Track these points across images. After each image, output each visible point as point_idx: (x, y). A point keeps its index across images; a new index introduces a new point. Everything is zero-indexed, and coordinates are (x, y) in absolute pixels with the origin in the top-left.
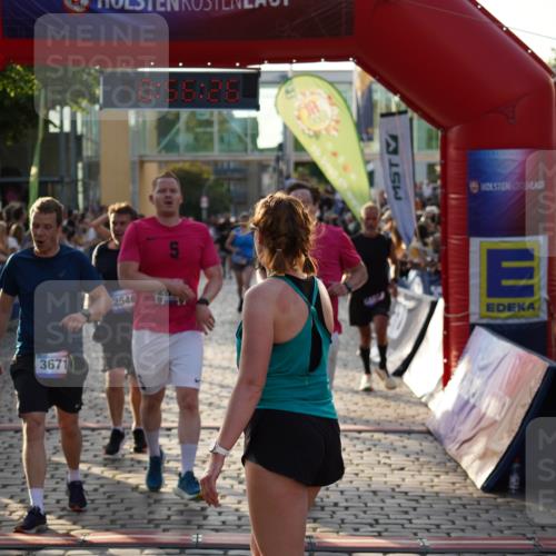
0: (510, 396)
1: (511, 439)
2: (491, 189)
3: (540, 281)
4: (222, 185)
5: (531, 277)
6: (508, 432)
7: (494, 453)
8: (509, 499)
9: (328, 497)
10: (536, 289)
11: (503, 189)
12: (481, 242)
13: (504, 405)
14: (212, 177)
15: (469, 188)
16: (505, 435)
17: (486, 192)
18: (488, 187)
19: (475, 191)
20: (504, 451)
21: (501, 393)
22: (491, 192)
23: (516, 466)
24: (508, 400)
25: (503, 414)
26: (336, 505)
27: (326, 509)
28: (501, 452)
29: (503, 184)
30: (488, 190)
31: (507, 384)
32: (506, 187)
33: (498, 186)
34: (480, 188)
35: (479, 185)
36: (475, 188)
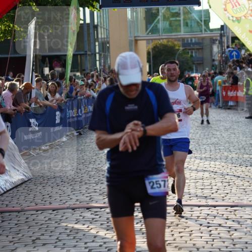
4: (188, 53)
9: (247, 248)
14: (181, 48)
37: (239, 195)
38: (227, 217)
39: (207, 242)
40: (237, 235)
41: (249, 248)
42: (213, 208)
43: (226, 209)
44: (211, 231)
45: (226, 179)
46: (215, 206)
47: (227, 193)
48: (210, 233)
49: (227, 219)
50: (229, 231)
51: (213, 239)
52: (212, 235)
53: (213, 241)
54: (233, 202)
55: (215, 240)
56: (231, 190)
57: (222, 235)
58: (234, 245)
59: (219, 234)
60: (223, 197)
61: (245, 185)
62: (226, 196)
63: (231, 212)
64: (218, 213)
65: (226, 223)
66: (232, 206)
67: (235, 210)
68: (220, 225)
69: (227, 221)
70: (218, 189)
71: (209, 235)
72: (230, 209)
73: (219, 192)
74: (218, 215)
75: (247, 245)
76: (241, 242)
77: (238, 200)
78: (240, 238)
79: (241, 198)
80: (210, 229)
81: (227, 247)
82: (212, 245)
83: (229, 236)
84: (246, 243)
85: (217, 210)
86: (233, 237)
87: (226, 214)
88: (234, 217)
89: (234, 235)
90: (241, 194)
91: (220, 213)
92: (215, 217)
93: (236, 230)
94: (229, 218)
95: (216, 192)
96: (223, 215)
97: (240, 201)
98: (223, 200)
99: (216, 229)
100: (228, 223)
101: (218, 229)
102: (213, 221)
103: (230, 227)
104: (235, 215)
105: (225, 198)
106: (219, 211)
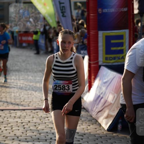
0: (117, 93)
1: (118, 110)
2: (107, 12)
3: (126, 47)
5: (122, 46)
6: (117, 107)
8: (118, 134)
9: (48, 136)
10: (124, 51)
11: (111, 11)
12: (103, 33)
15: (98, 11)
16: (116, 109)
17: (104, 13)
18: (105, 11)
19: (100, 13)
20: (115, 115)
21: (113, 92)
22: (106, 13)
23: (120, 121)
24: (116, 95)
25: (114, 101)
26: (51, 139)
27: (47, 140)
28: (114, 115)
29: (111, 9)
30: (105, 12)
31: (115, 89)
32: (112, 10)
33: (109, 10)
34: (102, 11)
35: (102, 10)
36: (100, 11)
37: (38, 102)
39: (23, 133)
41: (49, 136)
42: (23, 111)
43: (32, 111)
44: (24, 126)
46: (24, 110)
47: (31, 102)
48: (24, 127)
49: (33, 118)
50: (35, 126)
51: (26, 131)
52: (25, 128)
53: (26, 132)
54: (35, 107)
55: (27, 131)
56: (33, 99)
57: (31, 128)
58: (40, 134)
59: (29, 127)
60: (28, 104)
62: (30, 103)
63: (34, 113)
64: (27, 114)
65: (33, 120)
66: (35, 110)
67: (37, 112)
68: (29, 122)
69: (33, 119)
70: (24, 99)
71: (23, 128)
72: (33, 111)
73: (25, 101)
74: (27, 115)
75: (48, 134)
76: (44, 132)
77: (38, 106)
78: (43, 130)
79: (40, 104)
80: (23, 124)
81: (35, 136)
82: (26, 134)
83: (36, 129)
84: (47, 133)
85: (26, 112)
86: (38, 129)
87: (32, 115)
88: (37, 116)
89: (39, 127)
90: (39, 102)
91: (28, 114)
92: (25, 117)
93: (39, 124)
94: (34, 117)
95: (24, 101)
96: (30, 115)
97: (39, 106)
98: (29, 106)
99: (27, 124)
100: (34, 120)
101: (29, 124)
102: (24, 119)
103: (35, 123)
104: (38, 115)
105: (30, 104)
106: (27, 113)
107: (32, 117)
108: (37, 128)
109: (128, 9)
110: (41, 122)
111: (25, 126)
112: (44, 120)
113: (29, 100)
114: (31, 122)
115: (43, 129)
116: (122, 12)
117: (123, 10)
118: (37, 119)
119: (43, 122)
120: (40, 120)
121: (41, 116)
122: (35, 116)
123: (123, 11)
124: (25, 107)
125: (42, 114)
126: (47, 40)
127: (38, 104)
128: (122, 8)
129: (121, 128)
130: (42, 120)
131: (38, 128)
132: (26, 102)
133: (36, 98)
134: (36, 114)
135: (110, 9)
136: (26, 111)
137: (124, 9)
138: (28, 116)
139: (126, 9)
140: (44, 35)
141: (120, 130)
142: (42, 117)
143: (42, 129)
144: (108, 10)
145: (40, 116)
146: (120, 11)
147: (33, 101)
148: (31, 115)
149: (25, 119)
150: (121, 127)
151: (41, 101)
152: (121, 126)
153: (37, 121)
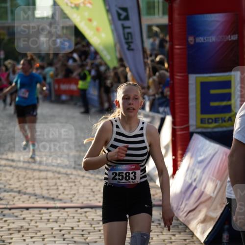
0: (220, 180)
1: (223, 209)
2: (203, 41)
5: (230, 99)
6: (220, 204)
7: (212, 219)
11: (210, 41)
12: (196, 77)
13: (216, 186)
16: (219, 207)
17: (199, 44)
18: (200, 40)
19: (192, 43)
21: (214, 178)
22: (202, 43)
23: (226, 227)
24: (219, 183)
25: (216, 192)
28: (216, 217)
29: (210, 37)
30: (200, 42)
31: (218, 172)
32: (213, 39)
33: (207, 39)
34: (195, 40)
35: (195, 38)
36: (191, 41)
37: (88, 196)
38: (79, 219)
40: (92, 239)
42: (62, 210)
43: (77, 211)
44: (63, 235)
45: (71, 178)
46: (64, 208)
47: (75, 194)
48: (63, 237)
49: (79, 222)
50: (83, 235)
51: (68, 244)
52: (66, 240)
54: (82, 203)
56: (78, 190)
57: (76, 239)
59: (73, 238)
60: (71, 198)
61: (92, 185)
62: (73, 197)
63: (81, 214)
64: (68, 216)
65: (78, 226)
66: (82, 208)
67: (86, 212)
68: (72, 228)
69: (78, 224)
70: (64, 190)
71: (62, 240)
72: (80, 210)
73: (66, 192)
74: (69, 217)
77: (87, 201)
78: (96, 242)
79: (90, 199)
80: (63, 232)
83: (83, 241)
85: (67, 212)
86: (87, 240)
87: (77, 216)
88: (85, 219)
89: (89, 238)
90: (89, 194)
91: (70, 215)
92: (66, 219)
93: (89, 233)
94: (81, 220)
95: (63, 193)
96: (74, 217)
97: (89, 202)
98: (72, 201)
99: (69, 233)
100: (80, 226)
101: (71, 233)
102: (64, 224)
103: (83, 230)
104: (87, 217)
105: (73, 199)
106: (69, 213)
107: (78, 220)
108: (85, 239)
109: (238, 36)
110: (92, 228)
111: (65, 236)
112: (98, 225)
113: (73, 192)
114: (75, 228)
115: (96, 240)
116: (228, 41)
117: (230, 38)
118: (85, 223)
119: (96, 228)
120: (91, 225)
121: (93, 219)
122: (83, 218)
123: (230, 40)
124: (65, 203)
125: (94, 214)
126: (103, 89)
127: (88, 198)
128: (228, 35)
129: (228, 239)
130: (93, 226)
131: (87, 238)
132: (67, 195)
133: (84, 188)
134: (83, 215)
135: (208, 37)
136: (66, 210)
137: (232, 36)
138: (70, 219)
139: (234, 38)
140: (97, 81)
141: (226, 243)
142: (95, 220)
143: (94, 240)
144: (205, 38)
145: (90, 218)
146: (225, 40)
147: (78, 193)
148: (76, 218)
149: (66, 225)
150: (227, 237)
151: (92, 193)
152: (228, 235)
153: (85, 227)
